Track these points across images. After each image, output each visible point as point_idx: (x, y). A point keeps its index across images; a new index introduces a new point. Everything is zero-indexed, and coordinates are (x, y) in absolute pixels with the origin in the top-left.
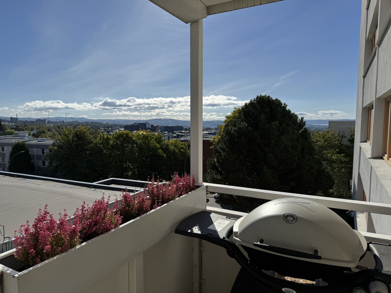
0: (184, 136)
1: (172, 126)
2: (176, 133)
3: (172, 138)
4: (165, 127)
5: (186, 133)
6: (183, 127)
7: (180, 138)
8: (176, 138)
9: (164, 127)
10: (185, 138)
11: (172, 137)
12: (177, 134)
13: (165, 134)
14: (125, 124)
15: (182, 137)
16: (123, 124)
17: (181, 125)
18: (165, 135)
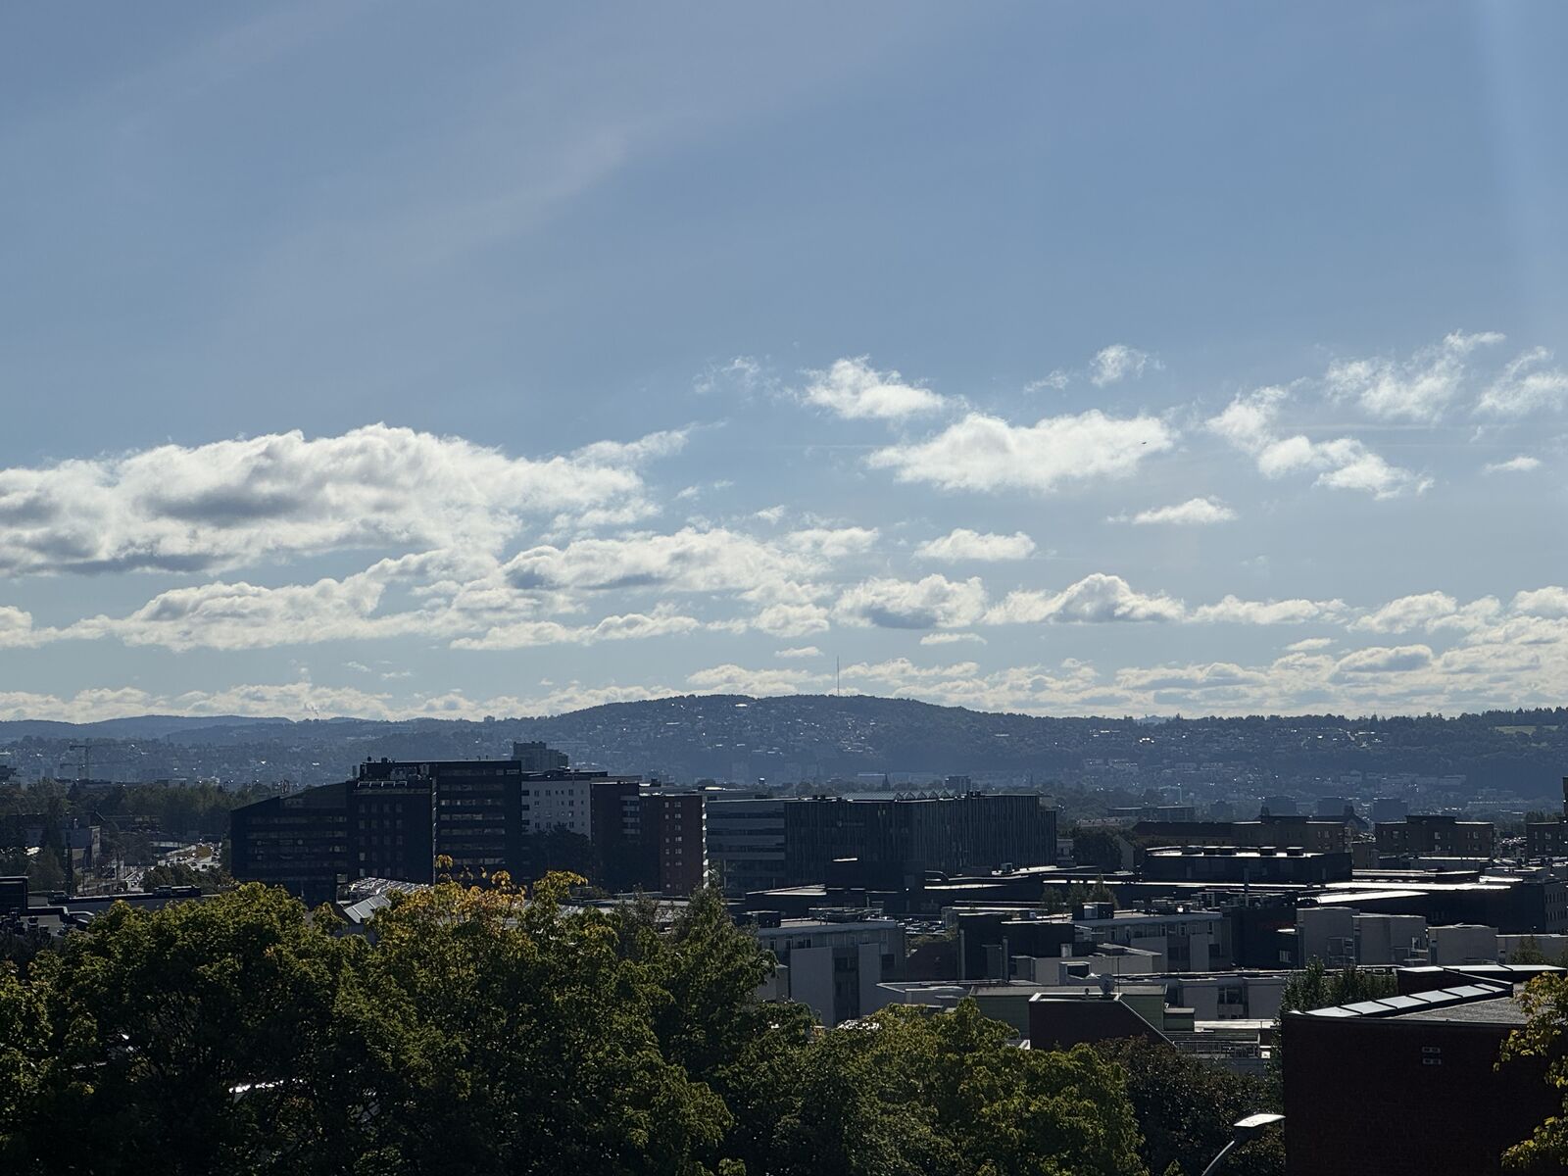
0: (1065, 951)
1: (890, 796)
2: (951, 898)
3: (891, 968)
4: (794, 812)
5: (1099, 894)
6: (1052, 815)
7: (1014, 971)
8: (953, 977)
9: (780, 823)
10: (1083, 971)
11: (887, 961)
12: (964, 911)
13: (787, 924)
14: (234, 788)
15: (1044, 965)
16: (204, 789)
17: (1023, 782)
18: (789, 934)
